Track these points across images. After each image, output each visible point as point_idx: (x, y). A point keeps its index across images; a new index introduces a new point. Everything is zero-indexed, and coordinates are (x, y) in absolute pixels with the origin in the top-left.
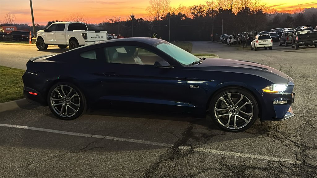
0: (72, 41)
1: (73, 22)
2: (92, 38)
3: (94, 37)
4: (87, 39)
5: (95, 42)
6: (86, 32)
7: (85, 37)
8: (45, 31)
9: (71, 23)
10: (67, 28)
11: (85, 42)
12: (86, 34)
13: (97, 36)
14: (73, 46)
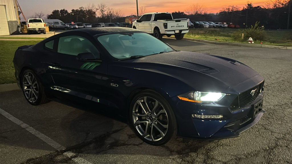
0: (155, 30)
1: (159, 13)
2: (172, 27)
3: (174, 26)
4: (167, 28)
5: (174, 31)
6: (166, 22)
7: (166, 26)
8: (137, 22)
9: (157, 14)
10: (153, 18)
11: (166, 31)
12: (167, 24)
13: (177, 26)
14: (156, 35)
